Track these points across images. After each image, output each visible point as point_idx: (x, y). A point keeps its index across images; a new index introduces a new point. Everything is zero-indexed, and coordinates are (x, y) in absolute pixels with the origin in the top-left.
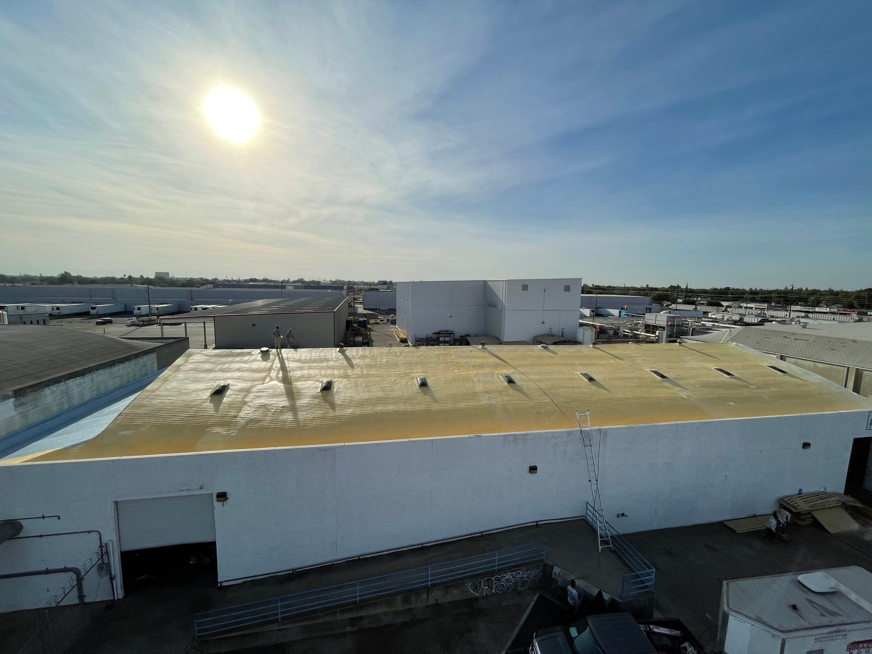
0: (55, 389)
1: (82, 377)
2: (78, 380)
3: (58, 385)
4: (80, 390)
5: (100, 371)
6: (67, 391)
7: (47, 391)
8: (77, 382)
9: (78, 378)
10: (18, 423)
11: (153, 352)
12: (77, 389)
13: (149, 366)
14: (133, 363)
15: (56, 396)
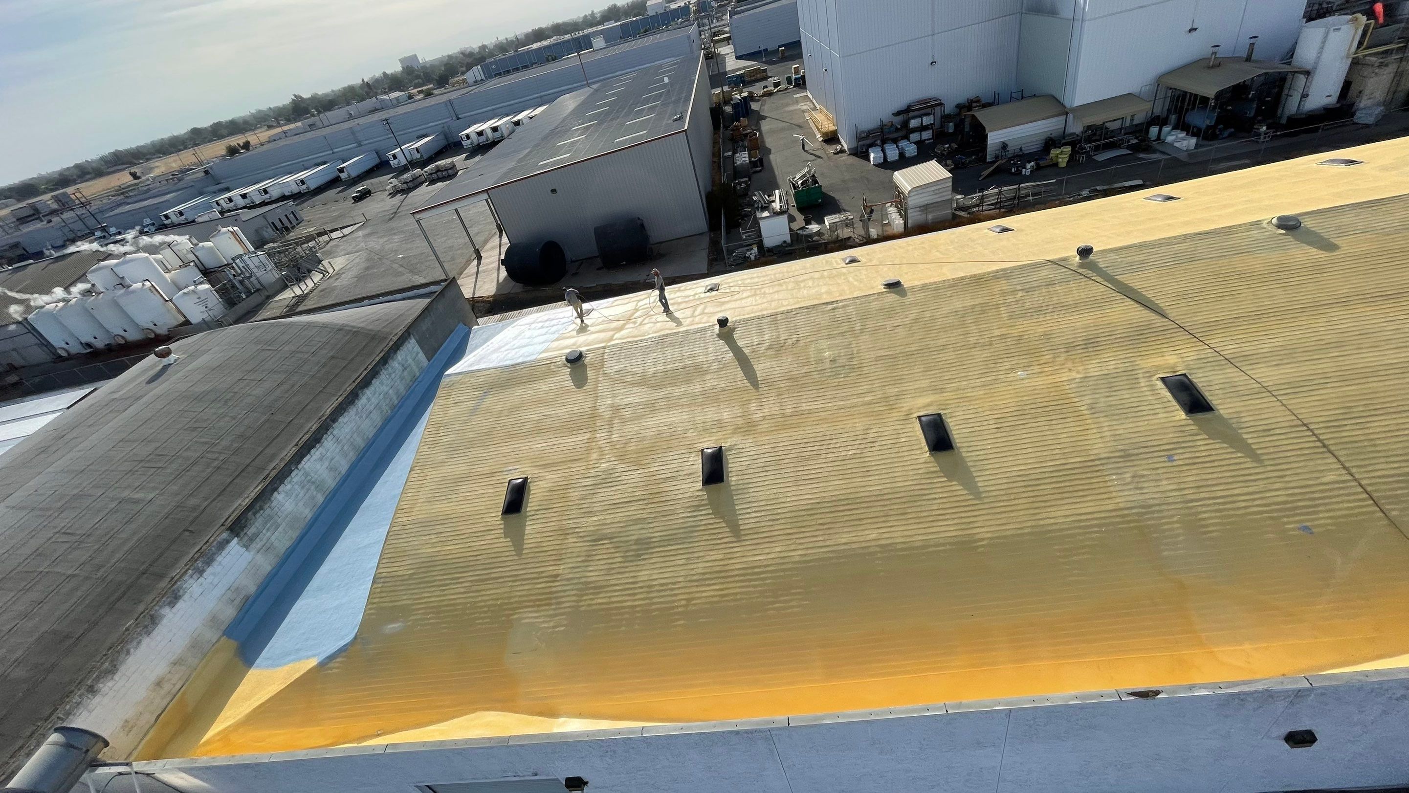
0: (289, 487)
1: (318, 446)
2: (316, 453)
3: (289, 479)
4: (326, 464)
5: (341, 420)
6: (309, 478)
7: (279, 497)
8: (314, 457)
9: (313, 451)
10: (266, 564)
11: (406, 339)
12: (322, 466)
13: (413, 364)
14: (384, 375)
15: (297, 496)
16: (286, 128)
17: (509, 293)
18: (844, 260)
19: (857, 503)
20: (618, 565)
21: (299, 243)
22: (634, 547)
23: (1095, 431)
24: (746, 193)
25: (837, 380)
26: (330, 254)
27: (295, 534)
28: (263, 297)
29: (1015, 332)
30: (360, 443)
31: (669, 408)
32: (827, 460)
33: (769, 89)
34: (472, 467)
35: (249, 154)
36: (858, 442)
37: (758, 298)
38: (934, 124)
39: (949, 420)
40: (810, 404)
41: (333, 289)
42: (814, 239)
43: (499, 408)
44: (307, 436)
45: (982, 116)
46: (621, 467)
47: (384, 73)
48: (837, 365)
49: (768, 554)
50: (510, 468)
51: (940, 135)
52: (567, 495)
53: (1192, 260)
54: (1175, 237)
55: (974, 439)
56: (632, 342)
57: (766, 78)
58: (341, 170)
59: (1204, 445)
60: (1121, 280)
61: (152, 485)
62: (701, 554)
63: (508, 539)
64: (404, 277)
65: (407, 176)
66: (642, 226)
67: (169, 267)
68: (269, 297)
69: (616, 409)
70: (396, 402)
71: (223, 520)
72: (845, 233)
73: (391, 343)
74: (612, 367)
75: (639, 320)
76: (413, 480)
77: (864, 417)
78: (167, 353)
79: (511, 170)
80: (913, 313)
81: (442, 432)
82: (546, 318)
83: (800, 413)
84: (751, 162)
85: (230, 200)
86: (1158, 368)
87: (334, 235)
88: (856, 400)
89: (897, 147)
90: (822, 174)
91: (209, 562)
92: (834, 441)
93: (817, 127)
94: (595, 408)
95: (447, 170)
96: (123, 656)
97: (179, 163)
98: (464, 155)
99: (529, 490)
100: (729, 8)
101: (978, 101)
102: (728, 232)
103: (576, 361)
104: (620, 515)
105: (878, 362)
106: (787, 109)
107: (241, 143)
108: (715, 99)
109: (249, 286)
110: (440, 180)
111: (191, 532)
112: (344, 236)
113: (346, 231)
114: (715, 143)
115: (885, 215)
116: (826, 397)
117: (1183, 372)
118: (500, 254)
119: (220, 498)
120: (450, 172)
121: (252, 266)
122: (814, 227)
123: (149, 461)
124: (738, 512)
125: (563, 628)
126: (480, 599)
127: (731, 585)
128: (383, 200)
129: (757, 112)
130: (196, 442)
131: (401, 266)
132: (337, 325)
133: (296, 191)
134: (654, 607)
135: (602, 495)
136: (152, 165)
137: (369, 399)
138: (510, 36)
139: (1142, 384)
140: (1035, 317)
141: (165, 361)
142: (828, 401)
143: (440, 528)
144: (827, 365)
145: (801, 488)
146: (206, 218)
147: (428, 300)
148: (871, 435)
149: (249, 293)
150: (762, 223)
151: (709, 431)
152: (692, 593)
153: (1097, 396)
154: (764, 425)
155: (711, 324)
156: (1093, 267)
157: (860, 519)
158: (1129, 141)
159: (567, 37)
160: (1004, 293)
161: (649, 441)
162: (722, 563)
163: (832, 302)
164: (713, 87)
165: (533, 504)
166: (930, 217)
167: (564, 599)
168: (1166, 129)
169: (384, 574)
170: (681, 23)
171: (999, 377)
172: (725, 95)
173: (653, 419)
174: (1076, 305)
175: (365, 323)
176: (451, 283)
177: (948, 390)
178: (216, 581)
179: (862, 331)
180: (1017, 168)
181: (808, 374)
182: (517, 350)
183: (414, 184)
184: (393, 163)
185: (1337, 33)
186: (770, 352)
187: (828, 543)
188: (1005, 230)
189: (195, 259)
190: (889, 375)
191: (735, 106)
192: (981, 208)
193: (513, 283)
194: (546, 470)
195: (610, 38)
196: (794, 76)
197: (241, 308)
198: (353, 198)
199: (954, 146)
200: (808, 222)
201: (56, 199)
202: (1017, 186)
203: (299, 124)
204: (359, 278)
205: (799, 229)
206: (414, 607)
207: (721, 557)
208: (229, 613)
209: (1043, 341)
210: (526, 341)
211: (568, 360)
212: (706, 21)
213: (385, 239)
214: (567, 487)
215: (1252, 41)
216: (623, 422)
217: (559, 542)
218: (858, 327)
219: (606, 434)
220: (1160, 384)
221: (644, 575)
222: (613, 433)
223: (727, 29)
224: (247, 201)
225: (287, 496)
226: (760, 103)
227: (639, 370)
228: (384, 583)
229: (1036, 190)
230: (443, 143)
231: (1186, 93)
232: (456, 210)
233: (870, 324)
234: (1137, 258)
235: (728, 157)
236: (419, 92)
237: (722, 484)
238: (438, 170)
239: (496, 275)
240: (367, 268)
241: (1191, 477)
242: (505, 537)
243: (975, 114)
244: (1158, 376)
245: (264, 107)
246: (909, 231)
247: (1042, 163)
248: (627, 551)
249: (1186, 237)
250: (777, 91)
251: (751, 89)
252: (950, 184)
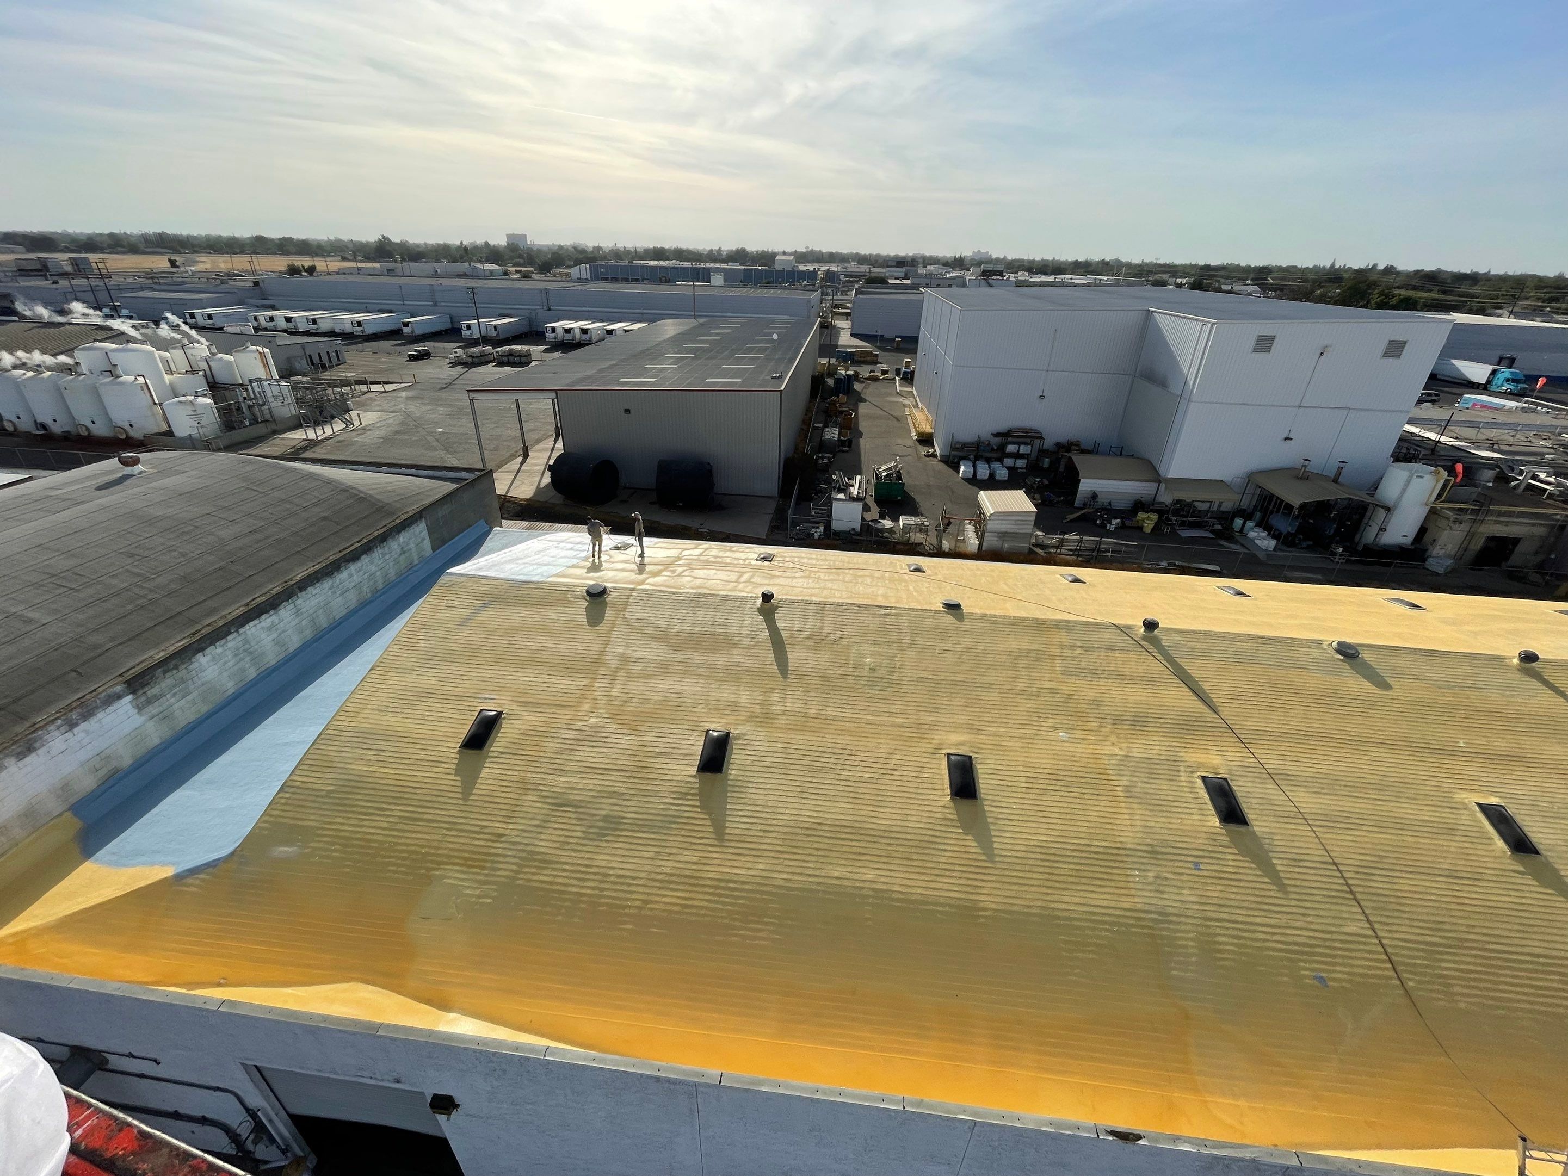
0: (219, 650)
1: (272, 612)
2: (266, 621)
3: (223, 641)
4: (275, 635)
5: (310, 589)
6: (247, 646)
7: (203, 660)
8: (264, 624)
9: (264, 617)
10: (155, 734)
11: (416, 521)
12: (268, 636)
13: (414, 550)
14: (377, 553)
15: (226, 663)
16: (361, 265)
17: (546, 502)
18: (909, 566)
19: (861, 834)
20: (576, 840)
21: (332, 384)
22: (600, 824)
23: (1126, 817)
24: (827, 469)
25: (871, 691)
26: (362, 406)
27: (204, 709)
28: (269, 430)
29: (1065, 689)
30: (324, 622)
31: (684, 674)
32: (840, 777)
33: (876, 374)
34: (443, 684)
35: (311, 279)
36: (878, 765)
37: (810, 581)
38: (1030, 454)
39: (978, 766)
40: (838, 710)
41: (352, 444)
42: (885, 535)
43: (495, 625)
44: (263, 599)
45: (1078, 459)
46: (612, 727)
47: (486, 243)
48: (875, 675)
49: (749, 869)
50: (487, 696)
51: (1034, 467)
52: (542, 744)
53: (1252, 662)
54: (1239, 635)
55: (1001, 793)
56: (664, 592)
57: (877, 363)
58: (406, 324)
59: (1232, 859)
60: (1182, 664)
61: (55, 606)
62: (674, 851)
63: (458, 778)
64: (437, 453)
65: (475, 350)
66: (710, 471)
67: (174, 369)
68: (275, 432)
69: (625, 660)
70: (381, 586)
71: (124, 670)
72: (918, 538)
73: (398, 521)
74: (635, 613)
75: (680, 569)
76: (371, 680)
77: (891, 739)
78: (133, 462)
79: (589, 377)
80: (967, 641)
81: (421, 635)
82: (578, 540)
83: (824, 717)
84: (839, 440)
85: (272, 319)
86: (1201, 765)
87: (374, 388)
88: (886, 719)
89: (989, 467)
90: (908, 472)
91: (87, 716)
92: (853, 758)
93: (914, 425)
94: (602, 653)
95: (520, 356)
97: (230, 265)
98: (544, 347)
99: (500, 727)
100: (857, 286)
101: (1078, 445)
102: (797, 504)
103: (597, 596)
104: (594, 782)
105: (919, 684)
106: (888, 398)
107: (307, 265)
108: (819, 368)
109: (258, 414)
110: (509, 364)
111: (80, 674)
112: (385, 392)
113: (389, 387)
114: (808, 410)
115: (961, 531)
116: (855, 707)
117: (1225, 776)
118: (549, 458)
119: (129, 643)
120: (523, 359)
121: (269, 394)
122: (887, 523)
123: (63, 578)
124: (728, 813)
125: (489, 901)
126: (403, 841)
127: (698, 896)
128: (440, 367)
129: (858, 393)
130: (128, 571)
131: (437, 440)
132: (343, 484)
133: (349, 331)
134: (603, 900)
135: (581, 753)
136: (198, 259)
137: (351, 576)
138: (630, 246)
139: (1182, 779)
140: (1089, 679)
141: (128, 470)
142: (857, 712)
143: (383, 745)
144: (865, 672)
145: (804, 801)
146: (237, 330)
147: (453, 486)
148: (894, 762)
149: (254, 421)
150: (835, 504)
151: (721, 712)
152: (652, 894)
153: (1135, 779)
154: (782, 721)
155: (754, 595)
156: (1156, 642)
157: (860, 854)
158: (1213, 526)
159: (687, 264)
160: (1062, 646)
161: (652, 706)
162: (694, 867)
163: (886, 607)
164: (819, 356)
165: (498, 744)
166: (1006, 545)
167: (500, 866)
168: (1250, 524)
169: (298, 784)
170: (806, 286)
171: (1040, 733)
172: (831, 367)
173: (664, 682)
174: (1132, 678)
175: (375, 491)
176: (487, 475)
177: (983, 733)
178: (85, 742)
179: (910, 646)
180: (1103, 520)
181: (842, 677)
182: (535, 567)
183: (481, 361)
184: (465, 333)
185: (1419, 480)
186: (811, 643)
187: (818, 873)
188: (1077, 580)
189: (206, 367)
190: (927, 701)
191: (838, 381)
192: (1058, 551)
193: (553, 492)
194: (526, 709)
195: (730, 277)
196: (904, 369)
197: (237, 435)
198: (409, 355)
199: (1046, 482)
200: (882, 517)
201: (74, 262)
202: (1098, 539)
203: (377, 265)
204: (386, 440)
205: (871, 521)
206: (319, 832)
207: (695, 859)
208: (89, 783)
209: (1092, 706)
210: (547, 559)
211: (588, 593)
212: (829, 291)
213: (429, 407)
214: (543, 734)
215: (1341, 465)
216: (630, 676)
217: (516, 796)
218: (906, 640)
219: (607, 685)
220: (1200, 783)
221: (602, 860)
222: (615, 686)
223: (849, 305)
224: (290, 325)
225: (213, 661)
226: (864, 385)
227: (663, 624)
228: (293, 793)
229: (1116, 548)
230: (524, 329)
231: (1272, 496)
232: (517, 401)
233: (920, 641)
234: (1199, 646)
235: (818, 429)
236: (517, 272)
237: (719, 776)
238: (511, 354)
239: (538, 479)
240: (397, 432)
241: (1215, 892)
242: (456, 775)
243: (1074, 458)
244: (1199, 774)
245: (345, 237)
246: (982, 555)
247: (1128, 523)
248: (590, 827)
249: (1250, 638)
250: (884, 379)
251: (857, 369)
252: (1034, 518)
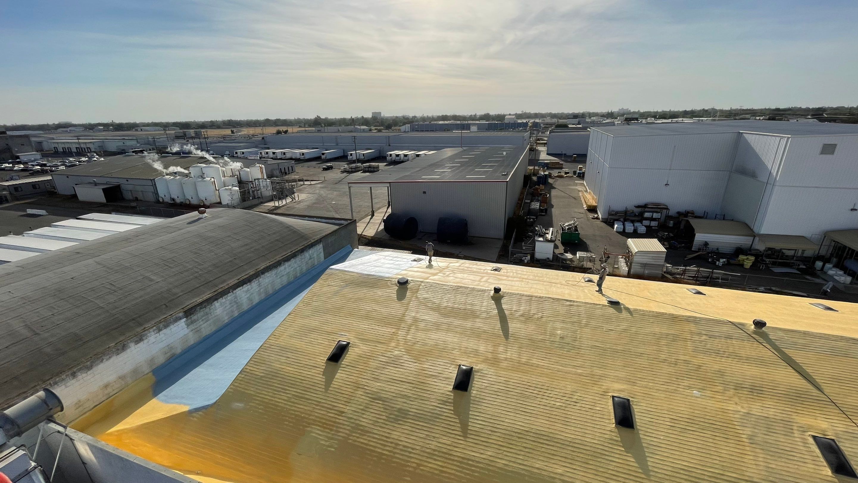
0: (224, 300)
1: (248, 284)
2: (246, 287)
3: (227, 296)
4: (248, 295)
5: (266, 274)
6: (236, 299)
7: (217, 304)
8: (244, 289)
9: (245, 286)
10: (192, 339)
11: (318, 243)
12: (245, 295)
13: (315, 258)
14: (298, 258)
15: (226, 307)
16: (306, 129)
17: (380, 238)
18: (584, 278)
20: (382, 421)
21: (288, 181)
23: (751, 458)
24: (532, 224)
25: (561, 351)
26: (300, 191)
27: (214, 329)
28: (260, 202)
30: (271, 291)
31: (448, 330)
32: (541, 403)
33: (562, 174)
35: (286, 135)
36: (565, 400)
37: (523, 283)
38: (660, 218)
39: (635, 407)
40: (539, 361)
41: (293, 207)
42: (567, 262)
43: (350, 296)
44: (246, 277)
45: (693, 222)
47: (363, 117)
48: (564, 341)
49: (482, 454)
50: (342, 334)
51: (663, 226)
52: (367, 363)
54: (833, 336)
55: (651, 427)
56: (438, 284)
57: (562, 168)
58: (323, 154)
60: (787, 352)
61: (162, 274)
63: (324, 377)
64: (332, 212)
65: (354, 165)
66: (465, 224)
67: (226, 175)
68: (263, 202)
69: (416, 320)
70: (298, 275)
71: (184, 306)
72: (589, 265)
73: (310, 243)
74: (422, 294)
75: (448, 273)
76: (288, 320)
77: (573, 382)
78: (204, 212)
79: (407, 176)
80: (624, 325)
81: (316, 300)
82: (395, 256)
83: (532, 365)
84: (540, 209)
85: (267, 153)
86: (811, 427)
87: (306, 183)
88: (569, 369)
89: (634, 225)
90: (582, 227)
91: (166, 327)
92: (548, 392)
93: (585, 202)
94: (404, 315)
95: (374, 168)
96: (99, 362)
98: (386, 164)
99: (348, 351)
101: (693, 213)
102: (515, 243)
103: (403, 284)
104: (395, 388)
105: (592, 349)
106: (569, 187)
107: (284, 130)
109: (256, 194)
110: (368, 172)
111: (167, 306)
112: (311, 185)
113: (313, 183)
115: (616, 262)
116: (551, 360)
117: (832, 437)
118: (384, 217)
119: (189, 293)
120: (375, 169)
121: (261, 185)
122: (569, 256)
123: (168, 262)
124: (470, 416)
125: (333, 449)
126: (293, 408)
128: (337, 173)
129: (551, 184)
130: (193, 260)
131: (332, 207)
133: (298, 157)
134: (394, 460)
135: (388, 370)
136: (242, 130)
137: (285, 268)
139: (796, 435)
141: (201, 216)
142: (552, 363)
144: (557, 339)
145: (518, 416)
146: (252, 158)
147: (337, 227)
148: (576, 397)
149: (254, 198)
150: (537, 244)
151: (468, 355)
154: (504, 364)
155: (490, 289)
158: (799, 265)
159: (459, 122)
160: (692, 333)
161: (429, 347)
162: (448, 447)
163: (571, 301)
164: (529, 165)
165: (346, 361)
166: (646, 272)
167: (341, 430)
168: (828, 266)
169: (248, 370)
170: (522, 130)
171: (679, 389)
172: (535, 171)
173: (436, 334)
175: (301, 228)
176: (353, 223)
177: (636, 385)
178: (164, 338)
179: (586, 325)
180: (713, 259)
181: (543, 340)
183: (356, 170)
184: (349, 157)
186: (521, 318)
187: (525, 463)
188: (699, 293)
189: (238, 174)
190: (598, 360)
191: (539, 178)
192: (683, 277)
193: (385, 233)
194: (362, 342)
195: (481, 127)
196: (578, 171)
197: (247, 203)
198: (323, 168)
199: (671, 235)
200: (566, 252)
202: (711, 270)
203: (314, 129)
205: (559, 254)
206: (255, 397)
208: (161, 360)
209: (718, 376)
210: (380, 264)
211: (399, 282)
212: (535, 132)
213: (330, 192)
214: (370, 358)
216: (417, 329)
217: (353, 391)
218: (584, 322)
219: (406, 333)
220: (811, 440)
222: (409, 334)
223: (546, 139)
224: (275, 156)
225: (221, 305)
226: (554, 180)
227: (437, 301)
228: (246, 375)
229: (725, 277)
230: (377, 155)
231: (845, 247)
232: (371, 188)
233: (593, 323)
234: (800, 341)
235: (527, 203)
236: (376, 129)
237: (465, 393)
238: (370, 167)
239: (378, 226)
240: (315, 203)
242: (323, 375)
243: (690, 221)
244: (810, 433)
245: (301, 117)
246: (629, 275)
247: (732, 261)
248: (391, 414)
250: (566, 177)
251: (551, 171)
252: (665, 256)
